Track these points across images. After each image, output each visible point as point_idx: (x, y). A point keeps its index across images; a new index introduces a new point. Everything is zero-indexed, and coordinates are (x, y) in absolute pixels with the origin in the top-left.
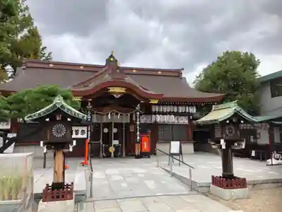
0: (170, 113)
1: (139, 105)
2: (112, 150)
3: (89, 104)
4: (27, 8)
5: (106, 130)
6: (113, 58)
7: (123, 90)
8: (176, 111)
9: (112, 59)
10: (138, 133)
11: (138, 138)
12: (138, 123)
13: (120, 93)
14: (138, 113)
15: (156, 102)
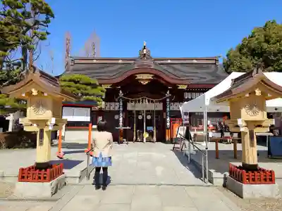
1: (168, 92)
2: (146, 135)
3: (121, 92)
5: (140, 117)
7: (150, 77)
10: (168, 119)
11: (168, 124)
12: (168, 109)
13: (147, 80)
14: (168, 100)
15: (185, 88)
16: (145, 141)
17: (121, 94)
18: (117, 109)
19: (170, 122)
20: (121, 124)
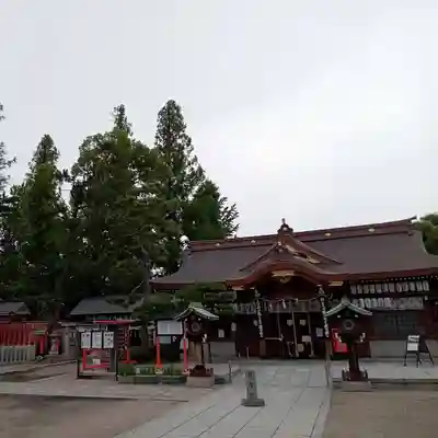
0: (383, 295)
4: (195, 159)
5: (290, 323)
6: (287, 226)
7: (290, 274)
8: (392, 290)
9: (285, 229)
13: (286, 277)
14: (322, 299)
15: (340, 284)
16: (297, 355)
17: (257, 294)
19: (330, 330)
20: (261, 333)
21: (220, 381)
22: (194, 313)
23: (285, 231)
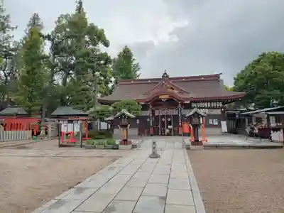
0: (205, 108)
2: (167, 131)
3: (150, 105)
6: (166, 74)
7: (167, 97)
10: (180, 121)
11: (180, 124)
12: (180, 115)
13: (165, 98)
15: (188, 102)
17: (151, 107)
18: (148, 114)
21: (134, 147)
22: (123, 114)
23: (165, 76)
